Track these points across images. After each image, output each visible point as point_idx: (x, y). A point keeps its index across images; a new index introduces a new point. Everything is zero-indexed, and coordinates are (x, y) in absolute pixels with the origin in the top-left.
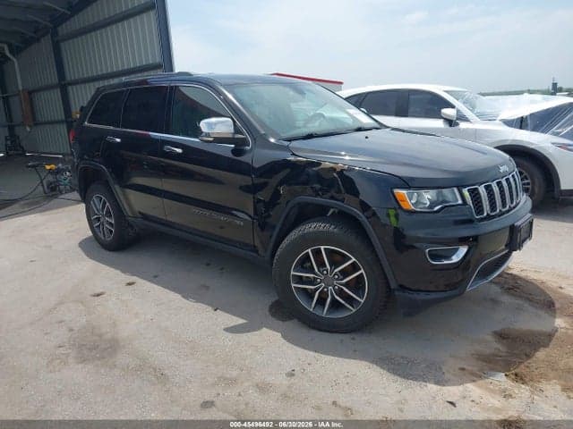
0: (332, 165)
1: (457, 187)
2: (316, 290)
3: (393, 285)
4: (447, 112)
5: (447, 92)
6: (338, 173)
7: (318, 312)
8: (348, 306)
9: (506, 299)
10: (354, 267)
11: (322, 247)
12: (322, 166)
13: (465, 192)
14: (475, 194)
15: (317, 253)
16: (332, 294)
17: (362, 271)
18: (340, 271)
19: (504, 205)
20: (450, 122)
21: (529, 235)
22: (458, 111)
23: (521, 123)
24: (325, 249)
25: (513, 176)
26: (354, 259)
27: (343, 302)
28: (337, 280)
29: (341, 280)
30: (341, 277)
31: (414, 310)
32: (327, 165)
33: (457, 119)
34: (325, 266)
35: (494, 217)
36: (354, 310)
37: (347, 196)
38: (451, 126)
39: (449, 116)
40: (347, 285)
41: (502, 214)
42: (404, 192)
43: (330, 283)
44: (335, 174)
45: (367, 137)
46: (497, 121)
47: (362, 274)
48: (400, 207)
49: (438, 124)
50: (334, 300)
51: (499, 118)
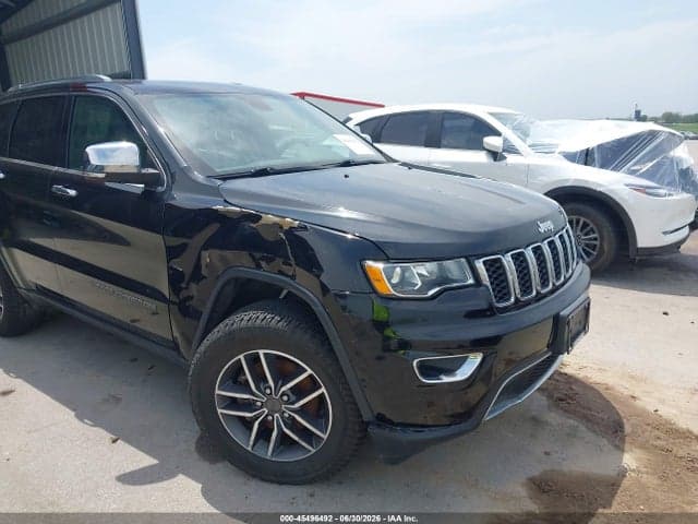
0: (277, 219)
1: (466, 257)
2: (257, 418)
3: (367, 416)
4: (490, 141)
5: (491, 114)
6: (286, 233)
7: (259, 452)
8: (304, 444)
9: (554, 418)
10: (311, 384)
11: (261, 352)
12: (262, 222)
13: (479, 264)
14: (495, 269)
15: (254, 361)
16: (279, 426)
17: (323, 390)
18: (291, 388)
19: (544, 282)
20: (495, 156)
21: (584, 328)
22: (505, 140)
23: (587, 157)
24: (265, 354)
25: (561, 237)
26: (310, 371)
27: (296, 438)
28: (288, 402)
29: (293, 403)
30: (293, 398)
31: (399, 456)
32: (270, 218)
33: (504, 151)
34: (267, 382)
35: (528, 303)
36: (314, 451)
37: (299, 271)
38: (495, 160)
39: (494, 146)
40: (301, 411)
41: (540, 297)
42: (380, 266)
43: (277, 408)
44: (282, 234)
45: (346, 176)
46: (556, 154)
47: (323, 393)
48: (375, 291)
49: (480, 157)
50: (282, 435)
51: (558, 150)
